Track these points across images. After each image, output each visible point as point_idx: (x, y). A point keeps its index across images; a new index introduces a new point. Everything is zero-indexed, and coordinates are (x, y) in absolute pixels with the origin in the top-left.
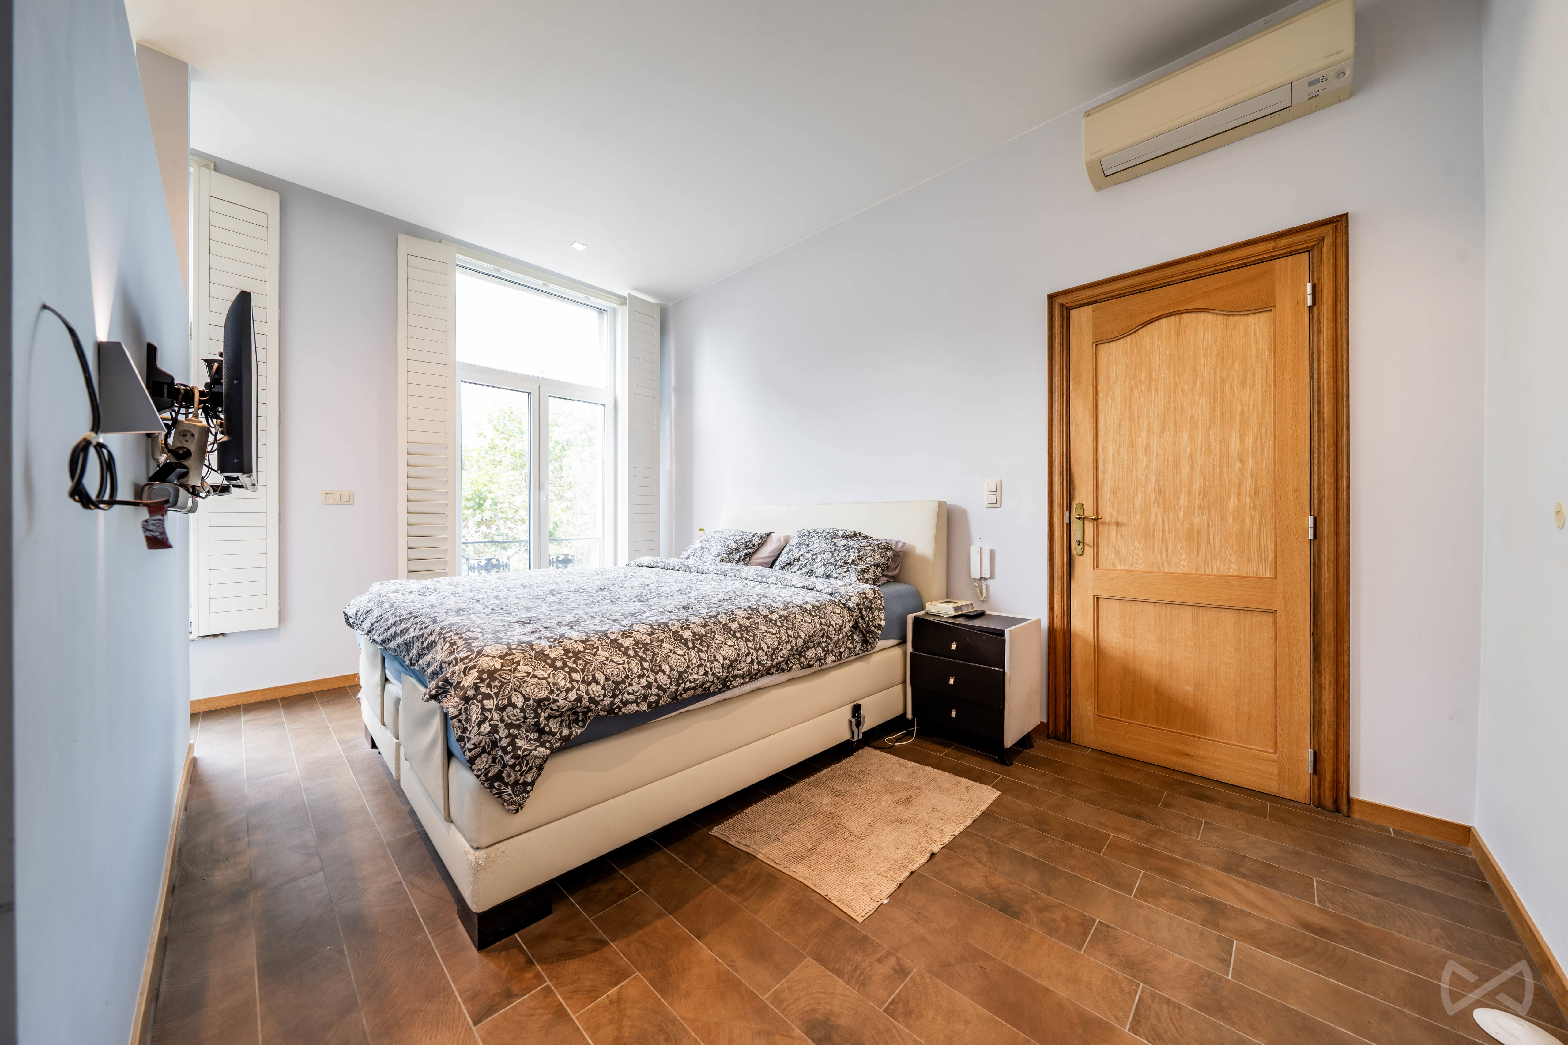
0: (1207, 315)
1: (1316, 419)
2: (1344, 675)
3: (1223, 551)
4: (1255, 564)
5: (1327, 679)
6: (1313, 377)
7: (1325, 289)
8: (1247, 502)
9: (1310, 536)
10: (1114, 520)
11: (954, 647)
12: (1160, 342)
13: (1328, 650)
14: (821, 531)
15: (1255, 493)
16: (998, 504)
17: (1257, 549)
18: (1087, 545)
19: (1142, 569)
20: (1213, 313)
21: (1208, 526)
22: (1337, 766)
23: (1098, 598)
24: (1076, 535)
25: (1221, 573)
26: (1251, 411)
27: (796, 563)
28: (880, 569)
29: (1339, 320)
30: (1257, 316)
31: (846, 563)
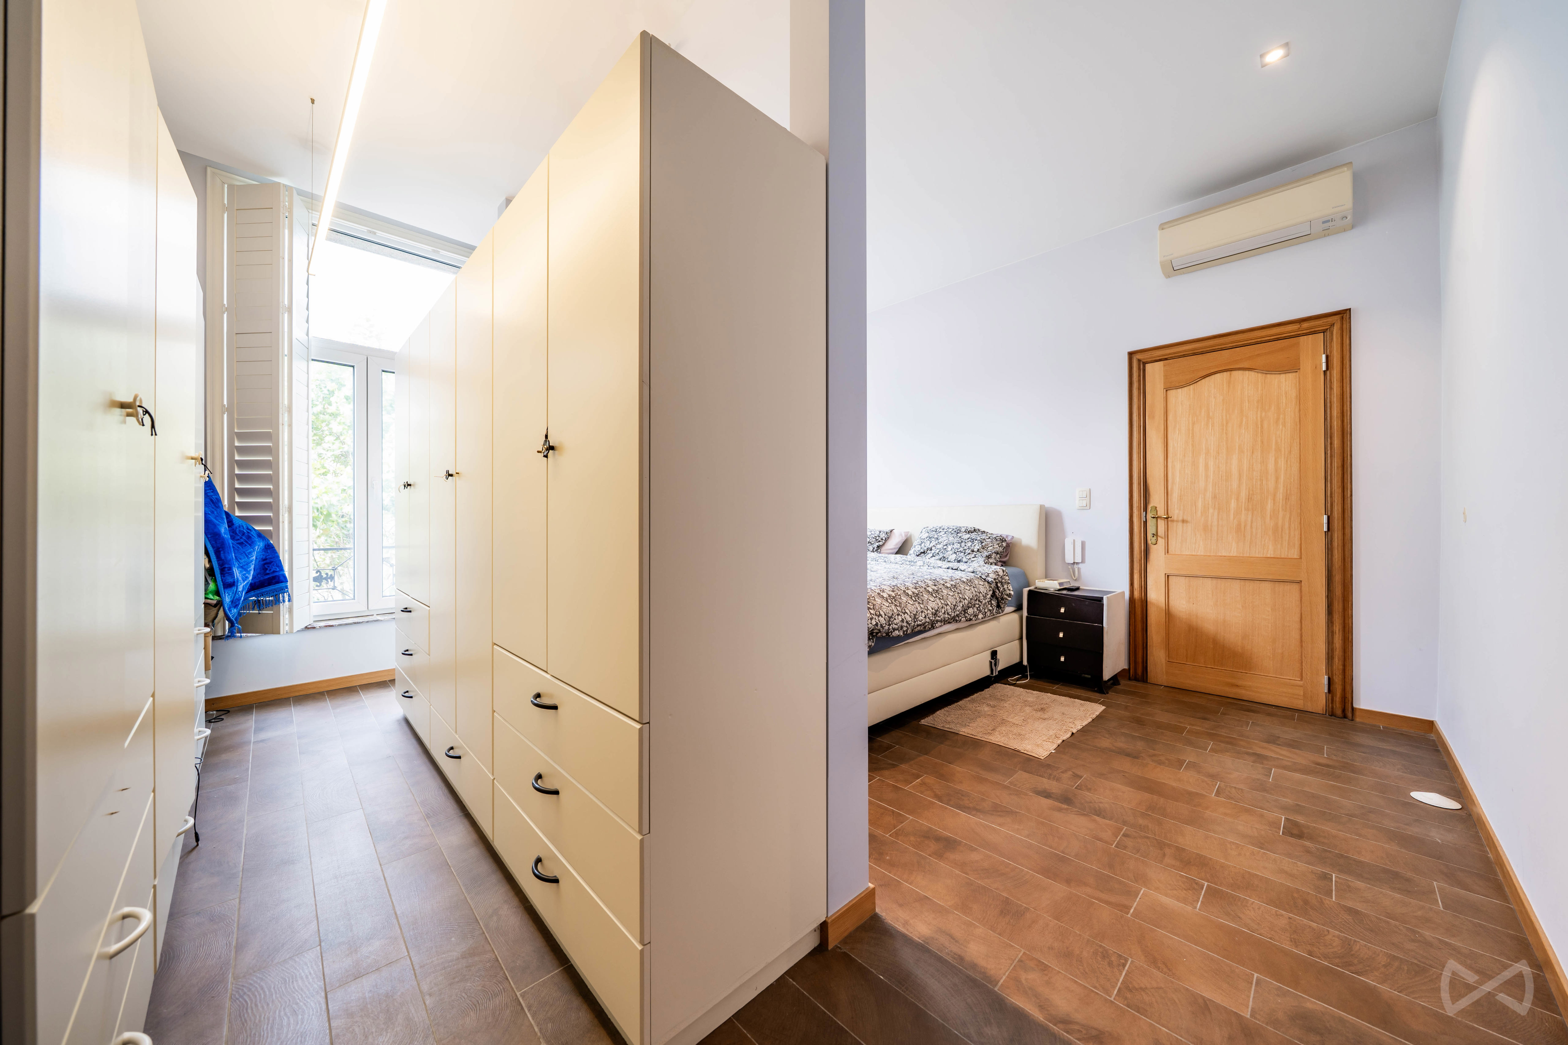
0: (1250, 372)
1: (1329, 448)
2: (1349, 623)
3: (1263, 540)
4: (1286, 549)
5: (1337, 627)
6: (1327, 419)
7: (1335, 359)
8: (1281, 506)
9: (1325, 529)
10: (1181, 518)
11: (1062, 610)
12: (1215, 390)
13: (1338, 606)
14: (947, 528)
15: (1286, 499)
16: (1089, 506)
17: (1287, 538)
18: (1159, 537)
19: (1202, 554)
20: (1255, 372)
21: (1252, 523)
22: (1344, 687)
23: (1168, 576)
24: (1151, 530)
25: (1261, 556)
26: (1283, 442)
27: (928, 552)
28: (998, 556)
29: (1345, 381)
30: (1287, 375)
31: (973, 551)
